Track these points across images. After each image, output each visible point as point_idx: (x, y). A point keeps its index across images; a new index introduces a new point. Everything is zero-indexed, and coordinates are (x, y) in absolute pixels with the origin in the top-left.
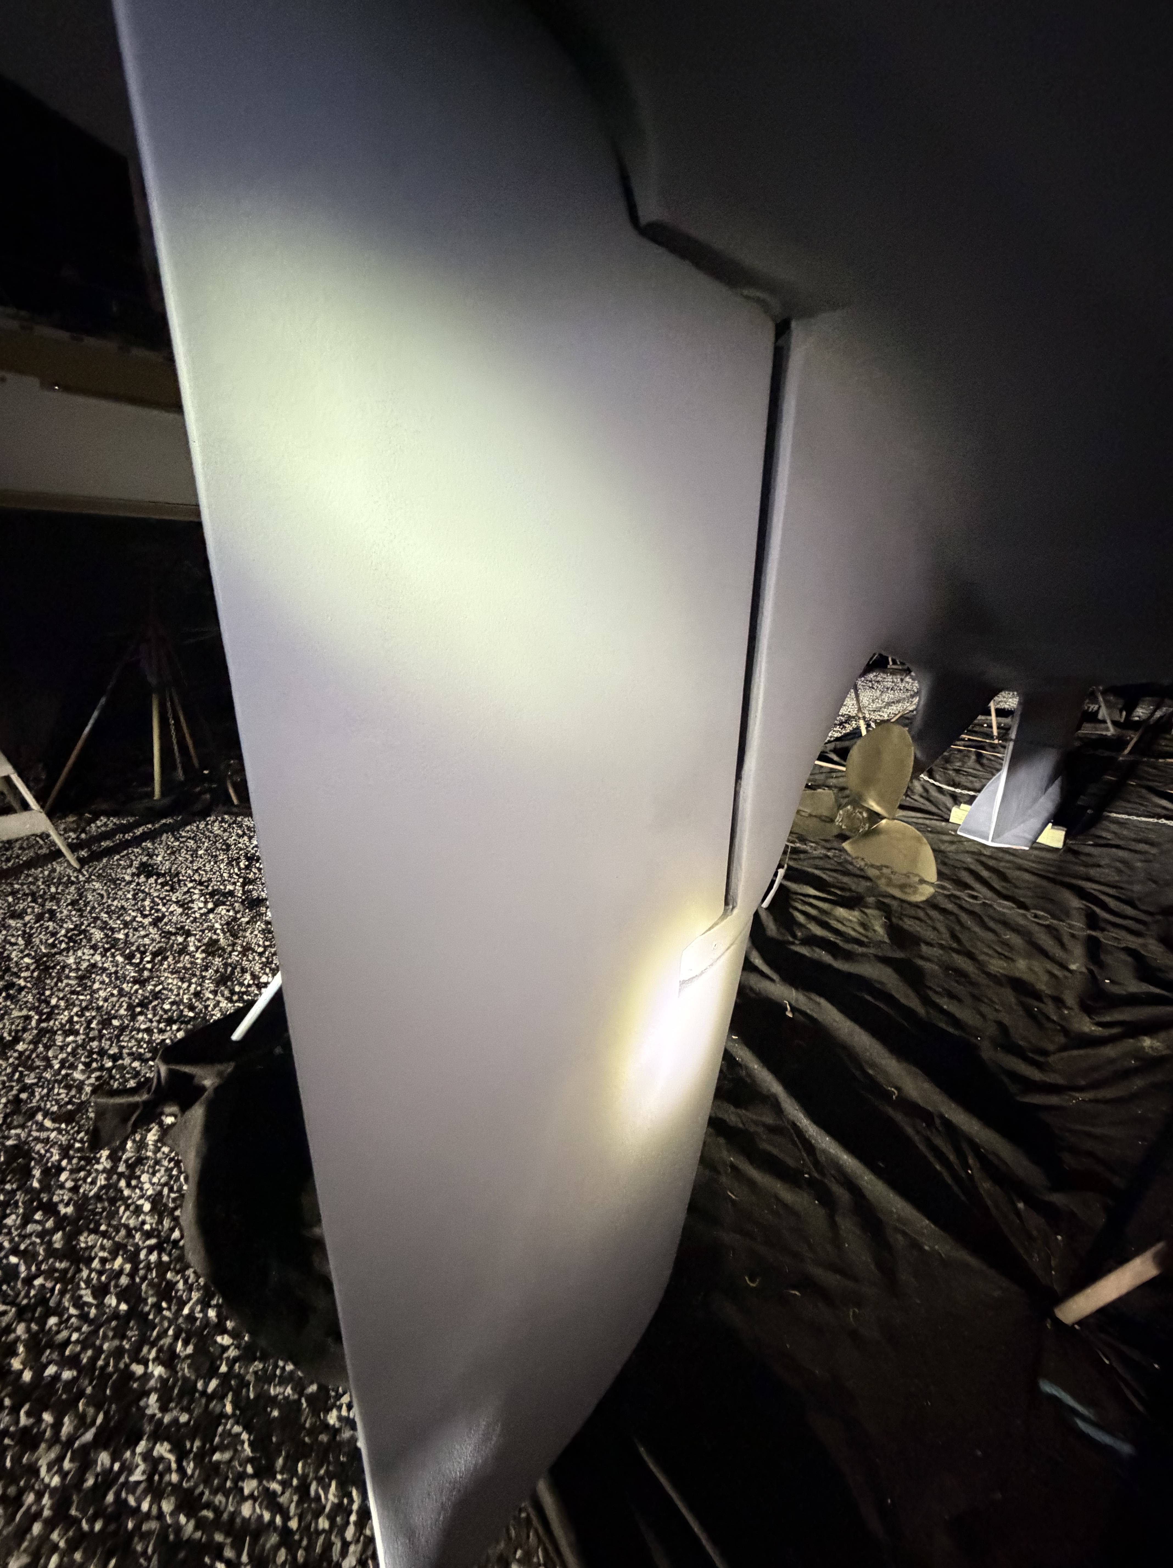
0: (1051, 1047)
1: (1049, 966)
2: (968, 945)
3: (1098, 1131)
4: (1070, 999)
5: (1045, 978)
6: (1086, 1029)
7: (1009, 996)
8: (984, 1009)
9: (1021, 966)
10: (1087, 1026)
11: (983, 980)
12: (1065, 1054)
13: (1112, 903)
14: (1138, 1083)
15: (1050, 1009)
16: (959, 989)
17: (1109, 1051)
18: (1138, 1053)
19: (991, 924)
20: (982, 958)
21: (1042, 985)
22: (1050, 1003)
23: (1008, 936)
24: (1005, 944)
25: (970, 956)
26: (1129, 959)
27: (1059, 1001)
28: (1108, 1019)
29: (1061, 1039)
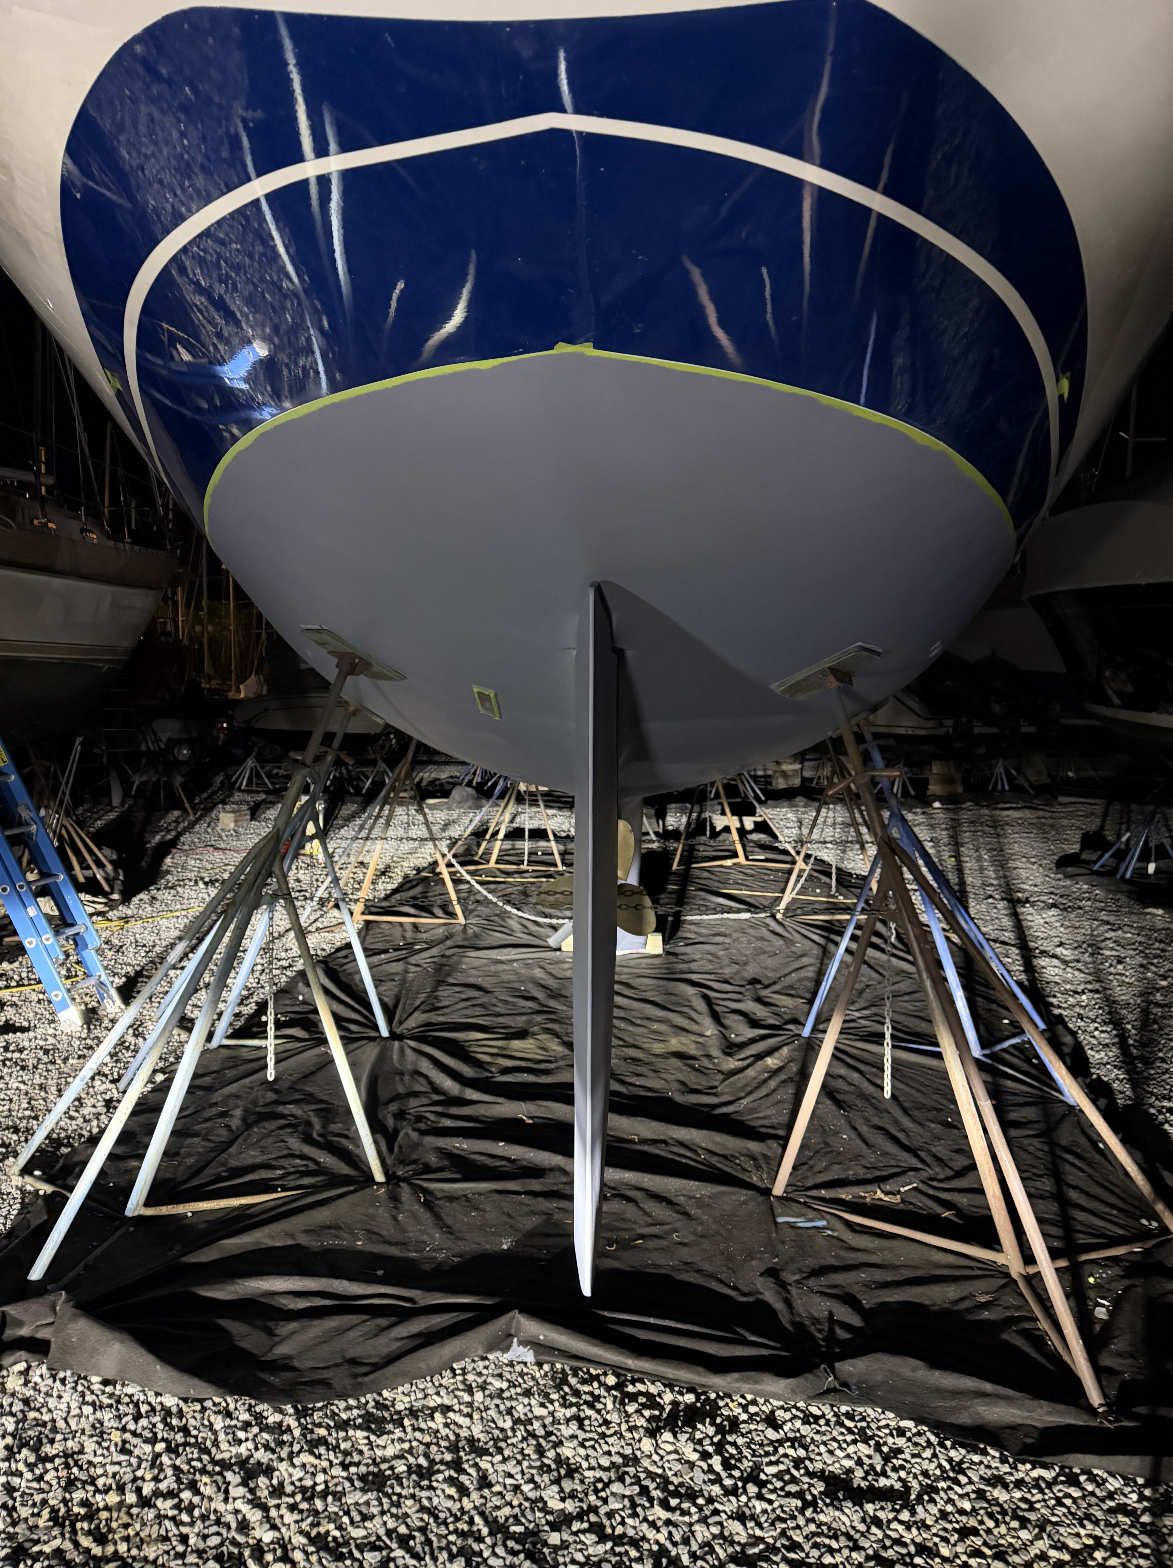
0: (716, 1083)
1: (693, 1037)
2: (631, 1041)
3: (761, 1115)
4: (716, 1052)
5: (693, 1046)
6: (733, 1066)
7: (676, 1062)
8: (664, 1076)
9: (676, 1043)
10: (732, 1064)
11: (654, 1060)
12: (727, 1082)
13: (715, 985)
14: (773, 1084)
15: (706, 1063)
16: (640, 1070)
17: (751, 1072)
18: (766, 1069)
19: (638, 1022)
20: (644, 1046)
21: (693, 1050)
22: (703, 1059)
23: (655, 1026)
24: (655, 1032)
25: (634, 1046)
26: (741, 1018)
27: (709, 1056)
28: (742, 1056)
29: (721, 1077)
